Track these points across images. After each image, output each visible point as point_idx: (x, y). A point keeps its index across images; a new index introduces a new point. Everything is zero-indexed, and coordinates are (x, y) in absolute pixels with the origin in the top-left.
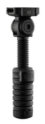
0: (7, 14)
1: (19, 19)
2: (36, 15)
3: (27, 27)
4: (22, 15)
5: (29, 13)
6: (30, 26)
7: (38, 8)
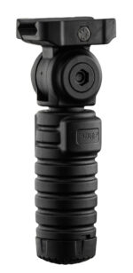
0: (18, 37)
1: (55, 54)
2: (105, 41)
3: (79, 78)
4: (63, 43)
5: (83, 35)
6: (87, 74)
7: (113, 21)
